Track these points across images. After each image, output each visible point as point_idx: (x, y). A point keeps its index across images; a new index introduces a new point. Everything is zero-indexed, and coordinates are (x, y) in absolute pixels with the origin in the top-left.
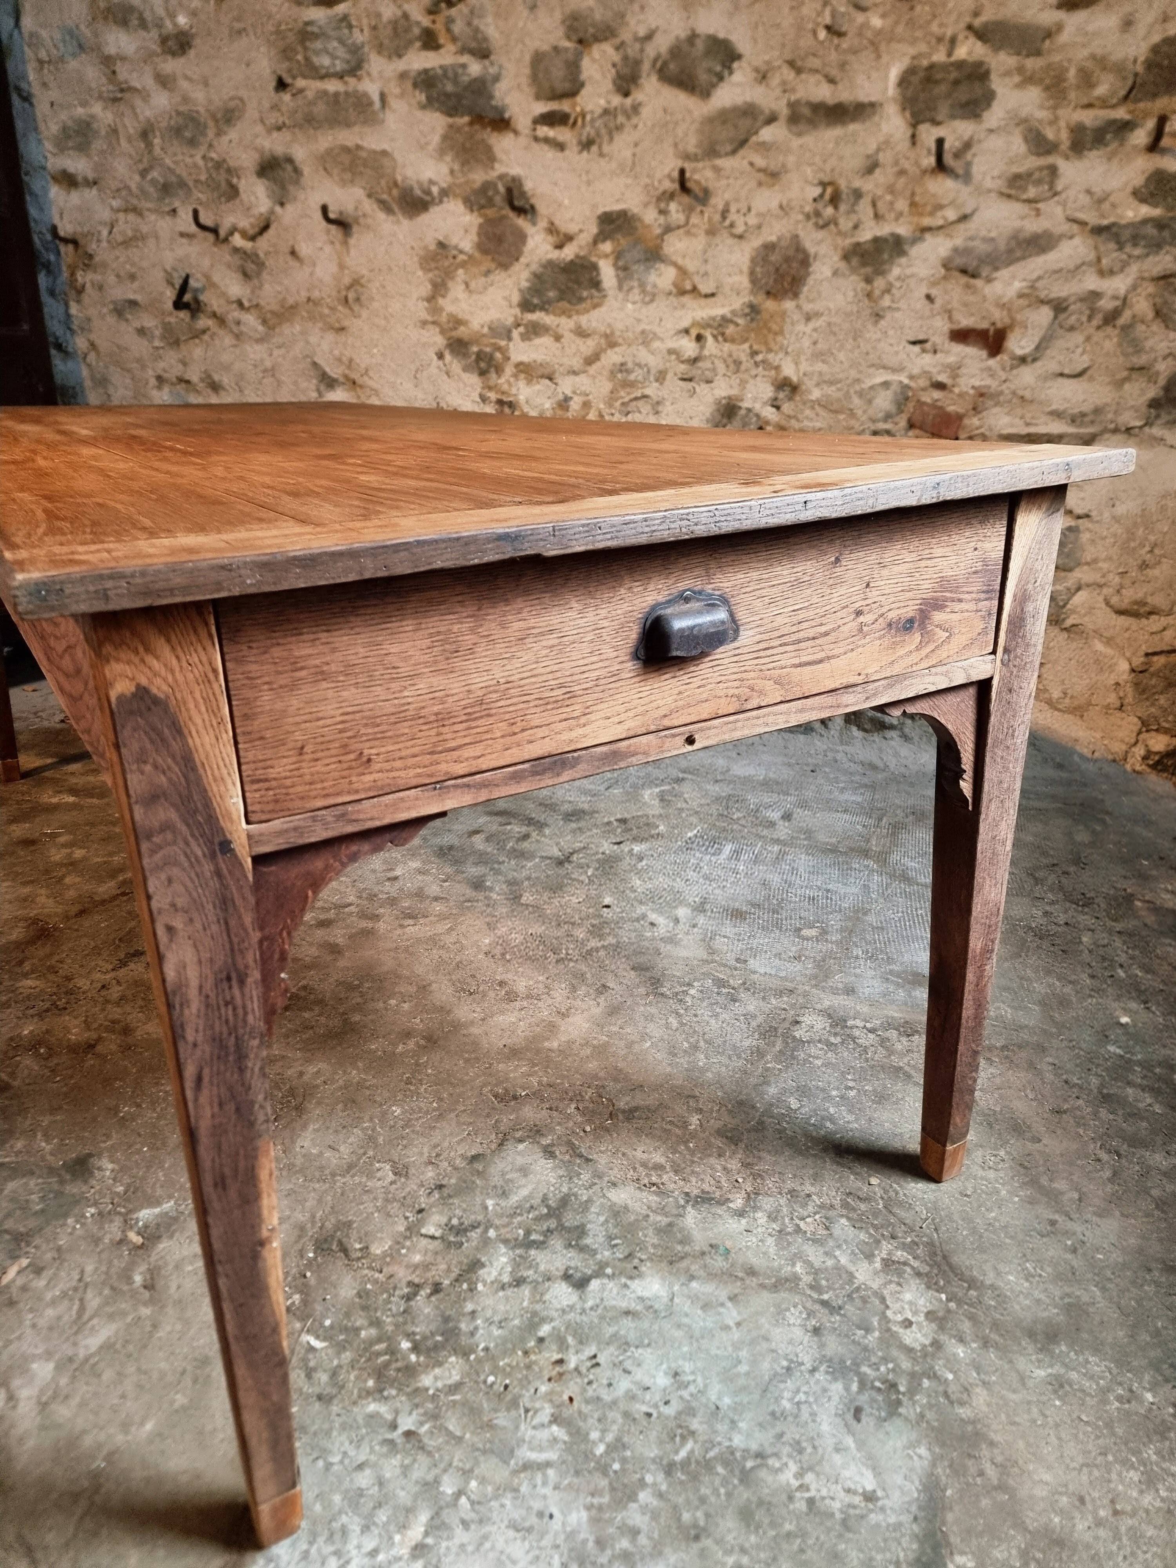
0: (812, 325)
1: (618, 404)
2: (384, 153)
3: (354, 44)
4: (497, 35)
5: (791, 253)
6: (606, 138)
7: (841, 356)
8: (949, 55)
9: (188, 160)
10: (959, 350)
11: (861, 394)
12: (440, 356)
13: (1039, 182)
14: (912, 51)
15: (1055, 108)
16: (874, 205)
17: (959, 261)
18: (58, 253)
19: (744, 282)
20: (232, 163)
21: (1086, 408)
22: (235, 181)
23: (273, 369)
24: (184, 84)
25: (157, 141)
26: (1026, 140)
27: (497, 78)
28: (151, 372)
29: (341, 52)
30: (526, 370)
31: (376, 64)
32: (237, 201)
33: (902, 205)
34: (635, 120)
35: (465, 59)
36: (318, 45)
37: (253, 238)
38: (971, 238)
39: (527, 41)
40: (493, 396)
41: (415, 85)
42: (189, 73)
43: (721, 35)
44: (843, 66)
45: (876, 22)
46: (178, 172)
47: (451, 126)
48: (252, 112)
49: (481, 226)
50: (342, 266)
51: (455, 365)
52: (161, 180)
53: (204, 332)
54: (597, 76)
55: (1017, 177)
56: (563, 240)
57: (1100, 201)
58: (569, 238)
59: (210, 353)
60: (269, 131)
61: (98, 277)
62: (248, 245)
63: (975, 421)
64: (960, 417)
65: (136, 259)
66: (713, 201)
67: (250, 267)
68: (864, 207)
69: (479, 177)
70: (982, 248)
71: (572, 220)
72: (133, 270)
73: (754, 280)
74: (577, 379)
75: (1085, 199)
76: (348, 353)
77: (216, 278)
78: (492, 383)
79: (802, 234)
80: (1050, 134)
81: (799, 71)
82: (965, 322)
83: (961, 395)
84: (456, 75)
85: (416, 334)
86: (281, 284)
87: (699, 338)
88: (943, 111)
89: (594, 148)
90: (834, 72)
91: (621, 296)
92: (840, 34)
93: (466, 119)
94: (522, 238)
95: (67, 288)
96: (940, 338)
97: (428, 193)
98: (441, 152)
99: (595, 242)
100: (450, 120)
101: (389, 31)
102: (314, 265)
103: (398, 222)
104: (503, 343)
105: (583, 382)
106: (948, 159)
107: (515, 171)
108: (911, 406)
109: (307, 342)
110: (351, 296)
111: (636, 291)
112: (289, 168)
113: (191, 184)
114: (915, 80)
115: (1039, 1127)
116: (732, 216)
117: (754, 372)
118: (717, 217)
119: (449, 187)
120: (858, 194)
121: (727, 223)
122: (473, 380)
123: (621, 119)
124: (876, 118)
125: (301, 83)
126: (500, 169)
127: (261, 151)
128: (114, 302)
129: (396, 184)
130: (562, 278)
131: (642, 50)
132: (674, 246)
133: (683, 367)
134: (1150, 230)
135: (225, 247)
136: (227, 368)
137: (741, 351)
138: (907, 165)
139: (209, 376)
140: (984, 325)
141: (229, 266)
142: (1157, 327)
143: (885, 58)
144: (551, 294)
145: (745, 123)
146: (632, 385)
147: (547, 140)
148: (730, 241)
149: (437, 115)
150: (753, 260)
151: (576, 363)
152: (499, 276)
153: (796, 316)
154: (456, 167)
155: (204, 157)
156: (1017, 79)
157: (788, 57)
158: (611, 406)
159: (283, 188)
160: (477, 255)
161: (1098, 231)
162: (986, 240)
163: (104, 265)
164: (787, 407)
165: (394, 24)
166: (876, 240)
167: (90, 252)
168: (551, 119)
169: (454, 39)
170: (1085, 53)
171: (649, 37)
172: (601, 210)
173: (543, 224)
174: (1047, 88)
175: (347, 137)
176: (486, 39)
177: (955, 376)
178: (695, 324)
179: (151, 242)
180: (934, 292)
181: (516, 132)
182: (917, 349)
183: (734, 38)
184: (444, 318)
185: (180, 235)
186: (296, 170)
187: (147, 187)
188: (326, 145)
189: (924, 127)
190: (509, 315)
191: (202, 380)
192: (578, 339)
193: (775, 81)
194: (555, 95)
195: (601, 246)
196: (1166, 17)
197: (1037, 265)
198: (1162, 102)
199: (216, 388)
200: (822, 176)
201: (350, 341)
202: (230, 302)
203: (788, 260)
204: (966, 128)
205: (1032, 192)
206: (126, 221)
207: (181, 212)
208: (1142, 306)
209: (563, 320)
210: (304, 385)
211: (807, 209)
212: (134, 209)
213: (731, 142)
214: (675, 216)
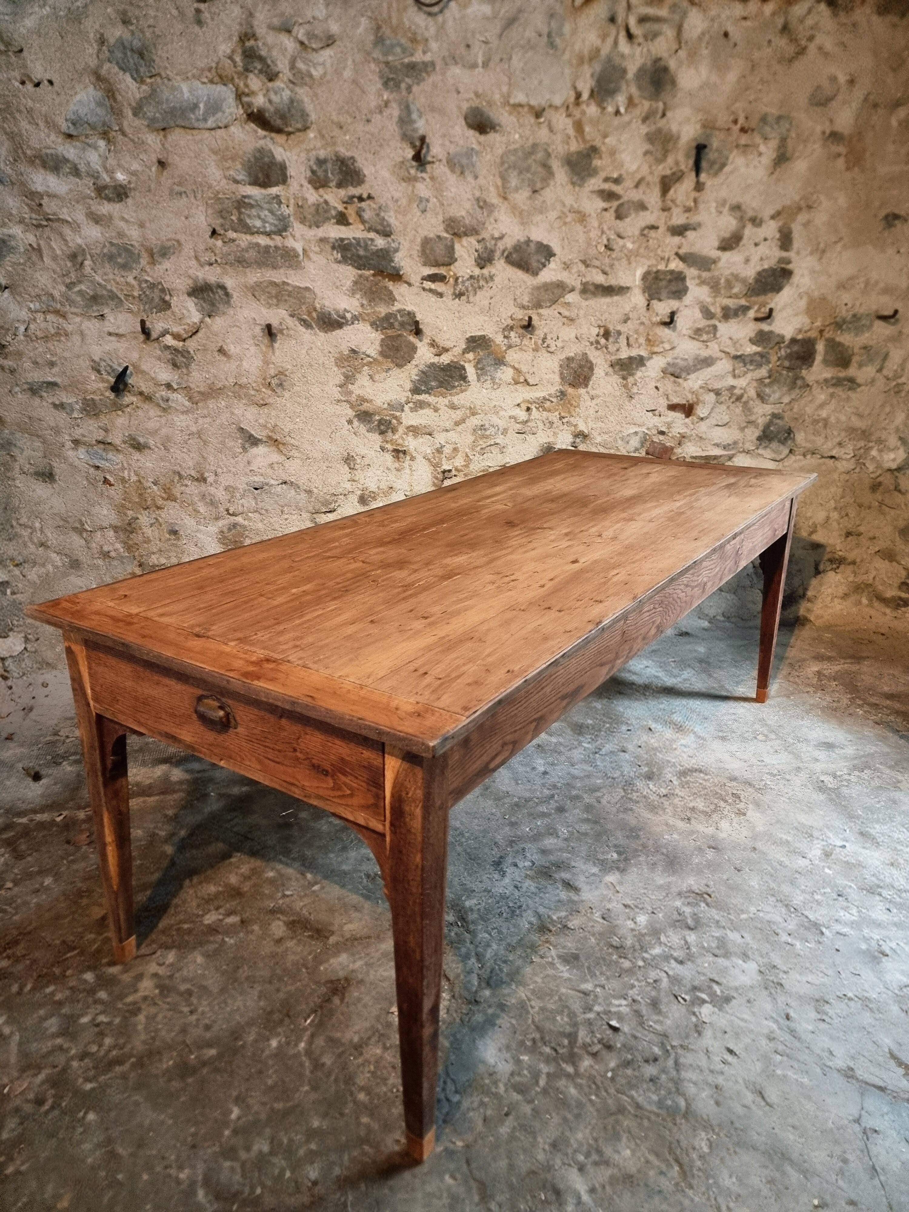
0: (594, 402)
1: (479, 449)
2: (307, 289)
3: (282, 214)
4: (397, 224)
5: (583, 363)
6: (471, 293)
7: (611, 418)
8: (667, 266)
9: (120, 280)
10: (672, 414)
11: (622, 439)
12: (350, 422)
13: (708, 333)
14: (650, 263)
16: (628, 339)
17: (671, 370)
19: (557, 378)
20: (165, 285)
21: (730, 441)
22: (167, 298)
23: (199, 432)
24: (122, 224)
25: (87, 263)
26: (701, 311)
27: (397, 250)
28: (67, 437)
29: (271, 219)
30: (414, 430)
31: (298, 228)
32: (168, 312)
33: (642, 340)
34: (490, 284)
35: (372, 235)
36: (254, 212)
37: (184, 340)
38: (676, 358)
39: (419, 230)
40: (389, 446)
41: (333, 248)
42: (126, 216)
43: (545, 243)
44: (612, 266)
45: (630, 246)
46: (109, 287)
47: (360, 276)
48: (188, 250)
49: (382, 340)
50: (266, 363)
51: (362, 429)
52: (90, 292)
53: (128, 406)
54: (466, 256)
55: (698, 329)
56: (442, 351)
57: (735, 343)
58: (446, 350)
59: (134, 422)
60: (202, 265)
62: (180, 344)
63: (680, 450)
64: (672, 448)
65: (58, 351)
66: (537, 332)
67: (180, 359)
68: (623, 340)
69: (383, 310)
70: (681, 363)
71: (448, 339)
72: (54, 359)
73: (562, 378)
74: (449, 434)
75: (729, 342)
76: (272, 421)
77: (144, 367)
78: (388, 439)
79: (588, 352)
80: (713, 310)
81: (587, 266)
82: (676, 400)
83: (673, 437)
84: (366, 245)
85: (332, 409)
86: (208, 372)
87: (528, 409)
88: (664, 294)
89: (463, 298)
90: (607, 269)
91: (479, 385)
92: (611, 250)
93: (371, 272)
94: (414, 349)
96: (663, 409)
97: (344, 317)
98: (353, 293)
99: (464, 353)
100: (359, 272)
101: (312, 210)
102: (241, 360)
103: (316, 334)
104: (398, 414)
105: (453, 436)
107: (409, 308)
108: (648, 443)
109: (232, 413)
110: (274, 382)
111: (489, 382)
112: (221, 292)
113: (123, 298)
114: (650, 278)
116: (548, 341)
117: (561, 428)
118: (540, 342)
119: (360, 315)
120: (619, 333)
121: (545, 345)
122: (376, 438)
123: (482, 283)
124: (629, 295)
125: (231, 234)
127: (195, 280)
128: (28, 383)
129: (315, 309)
130: (442, 374)
131: (496, 245)
132: (512, 356)
133: (519, 426)
134: (758, 358)
135: (156, 345)
136: (154, 433)
137: (554, 417)
138: (644, 320)
139: (134, 439)
140: (684, 402)
141: (159, 359)
142: (758, 402)
143: (634, 264)
144: (433, 384)
145: (557, 291)
146: (487, 437)
147: (431, 290)
148: (546, 355)
149: (350, 267)
150: (561, 366)
152: (396, 371)
153: (587, 397)
154: (365, 302)
155: (136, 278)
156: (697, 281)
157: (582, 258)
158: (473, 450)
159: (213, 305)
160: (380, 358)
161: (736, 357)
162: (683, 360)
163: (19, 354)
165: (317, 206)
166: (630, 358)
168: (433, 278)
169: (363, 222)
170: (729, 272)
171: (501, 238)
172: (468, 335)
173: (426, 340)
174: (712, 287)
175: (277, 276)
176: (389, 225)
177: (670, 428)
178: (525, 401)
179: (76, 338)
180: (658, 385)
181: (410, 284)
182: (650, 414)
183: (551, 244)
184: (353, 398)
185: (110, 334)
186: (227, 294)
187: (74, 296)
188: (255, 279)
189: (654, 302)
190: (402, 396)
191: (124, 442)
192: (450, 411)
193: (574, 270)
194: (437, 264)
195: (466, 355)
196: (762, 259)
197: (706, 373)
198: (762, 298)
199: (139, 447)
200: (600, 323)
201: (273, 413)
202: (157, 384)
203: (581, 367)
204: (674, 304)
205: (705, 337)
206: (45, 320)
207: (110, 317)
208: (752, 393)
209: (440, 399)
210: (232, 444)
211: (592, 339)
212: (57, 312)
213: (550, 300)
214: (514, 340)
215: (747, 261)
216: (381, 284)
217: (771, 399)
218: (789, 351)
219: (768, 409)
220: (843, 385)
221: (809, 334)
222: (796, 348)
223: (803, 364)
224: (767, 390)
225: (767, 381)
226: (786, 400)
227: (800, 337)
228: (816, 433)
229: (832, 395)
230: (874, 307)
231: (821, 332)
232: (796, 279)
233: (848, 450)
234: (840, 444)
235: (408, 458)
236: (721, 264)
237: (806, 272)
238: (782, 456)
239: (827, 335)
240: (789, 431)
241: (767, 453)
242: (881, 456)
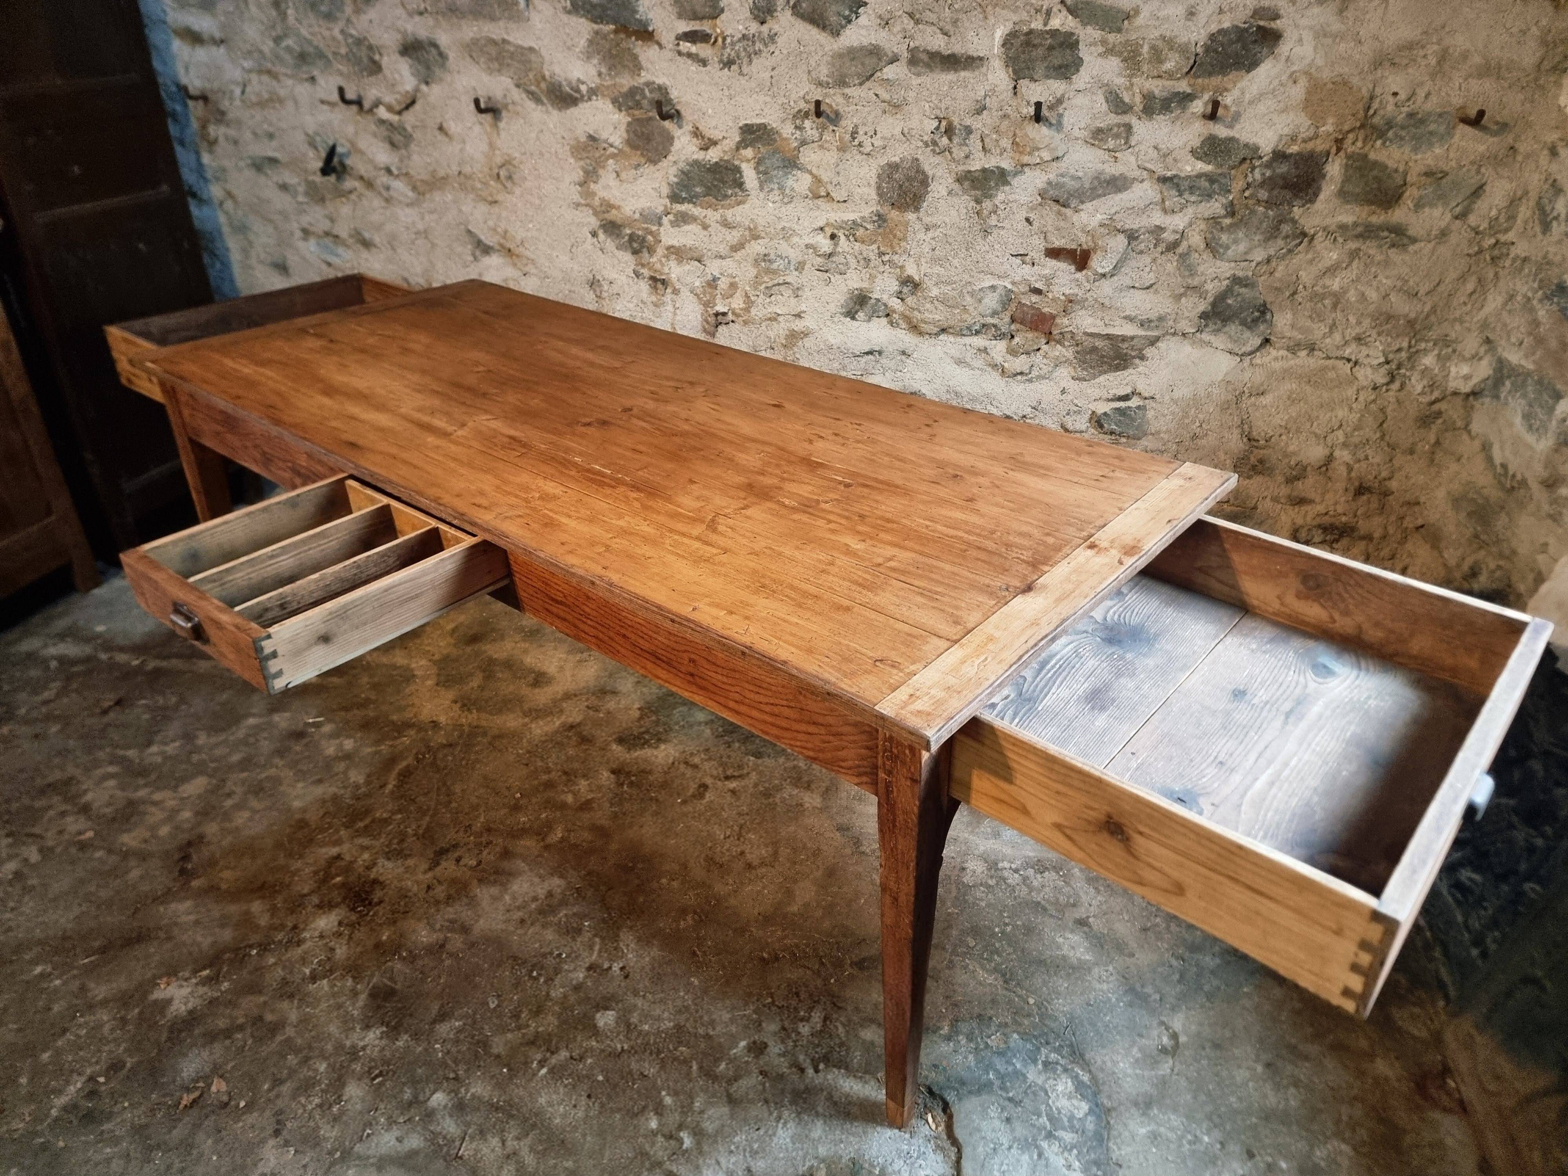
0: (930, 234)
1: (762, 287)
2: (531, 49)
5: (912, 173)
6: (746, 60)
7: (956, 262)
8: (1045, 25)
9: (326, 33)
10: (1053, 263)
11: (972, 294)
12: (594, 234)
13: (1117, 136)
14: (1015, 18)
15: (1131, 76)
16: (982, 140)
17: (1052, 193)
18: (186, 106)
19: (873, 195)
20: (373, 41)
21: (1153, 315)
22: (377, 57)
23: (425, 231)
25: (290, 11)
26: (1107, 100)
28: (295, 225)
30: (677, 253)
32: (380, 76)
33: (1006, 143)
34: (772, 48)
37: (399, 113)
38: (1062, 176)
40: (645, 272)
44: (955, 22)
46: (315, 43)
47: (597, 33)
49: (629, 124)
50: (491, 145)
51: (610, 244)
52: (297, 49)
53: (351, 192)
55: (1099, 131)
56: (709, 144)
57: (1165, 156)
58: (714, 143)
59: (359, 212)
60: (410, 14)
61: (232, 132)
62: (395, 118)
63: (1065, 321)
64: (1053, 317)
65: (274, 120)
66: (843, 123)
67: (397, 138)
68: (974, 142)
69: (626, 82)
70: (1072, 184)
71: (716, 128)
72: (271, 130)
73: (880, 194)
74: (724, 263)
75: (1153, 154)
76: (503, 225)
77: (362, 144)
78: (644, 261)
79: (921, 158)
80: (1127, 98)
81: (917, 22)
82: (1058, 243)
83: (1054, 300)
85: (570, 215)
86: (429, 155)
87: (833, 237)
88: (1040, 71)
89: (735, 68)
90: (948, 27)
91: (762, 195)
93: (612, 27)
94: (670, 139)
95: (198, 140)
96: (1037, 255)
97: (578, 91)
98: (589, 56)
99: (738, 149)
100: (596, 27)
102: (464, 142)
103: (547, 112)
104: (654, 228)
105: (729, 265)
106: (1045, 112)
107: (660, 80)
108: (1013, 306)
109: (460, 211)
110: (503, 173)
111: (776, 192)
112: (434, 51)
113: (330, 56)
114: (1017, 42)
115: (1133, 945)
116: (861, 137)
117: (881, 269)
118: (848, 137)
119: (598, 88)
120: (969, 131)
121: (856, 142)
122: (627, 257)
123: (759, 46)
124: (984, 70)
126: (645, 76)
127: (404, 34)
128: (251, 157)
129: (544, 78)
130: (709, 176)
132: (809, 156)
133: (820, 260)
134: (1204, 183)
135: (369, 117)
136: (379, 227)
137: (871, 251)
138: (1009, 111)
139: (359, 233)
140: (1074, 246)
141: (375, 135)
142: (1207, 256)
143: (991, 20)
144: (698, 189)
145: (870, 61)
146: (775, 272)
147: (689, 55)
148: (859, 157)
149: (583, 20)
150: (879, 176)
151: (723, 249)
152: (648, 169)
153: (917, 226)
154: (603, 70)
155: (342, 32)
156: (1101, 49)
157: (908, 9)
158: (756, 289)
159: (428, 68)
160: (627, 149)
161: (1163, 180)
162: (1074, 178)
163: (239, 123)
164: (910, 300)
166: (984, 170)
167: (223, 108)
168: (692, 37)
170: (1157, 34)
172: (742, 122)
173: (688, 128)
174: (1125, 60)
175: (495, 30)
177: (1049, 284)
178: (829, 224)
179: (290, 105)
180: (1032, 216)
181: (661, 46)
182: (1018, 261)
184: (596, 202)
185: (323, 102)
186: (441, 54)
187: (282, 53)
188: (471, 35)
189: (1023, 83)
190: (659, 204)
191: (351, 236)
192: (724, 230)
193: (897, 28)
194: (696, 17)
195: (743, 152)
196: (1221, 11)
197: (1115, 202)
198: (1216, 80)
199: (367, 244)
200: (938, 112)
201: (504, 214)
202: (377, 168)
203: (909, 179)
204: (1057, 87)
205: (1111, 144)
206: (260, 82)
207: (321, 81)
208: (1196, 239)
209: (709, 212)
210: (459, 249)
211: (926, 138)
212: (269, 72)
213: (859, 75)
214: (809, 132)
215: (1191, 14)
216: (624, 45)
217: (1230, 252)
218: (1268, 173)
219: (1225, 269)
220: (1377, 237)
221: (1310, 146)
222: (1283, 168)
223: (1296, 196)
224: (1224, 238)
225: (1228, 221)
226: (1259, 255)
227: (1294, 149)
228: (1317, 316)
229: (1354, 255)
230: (1457, 101)
231: (1339, 143)
232: (1284, 48)
233: (1374, 353)
234: (1358, 339)
235: (669, 290)
236: (1139, 21)
237: (1307, 36)
238: (1248, 348)
239: (1349, 147)
240: (1264, 310)
241: (1220, 341)
242: (1443, 367)
